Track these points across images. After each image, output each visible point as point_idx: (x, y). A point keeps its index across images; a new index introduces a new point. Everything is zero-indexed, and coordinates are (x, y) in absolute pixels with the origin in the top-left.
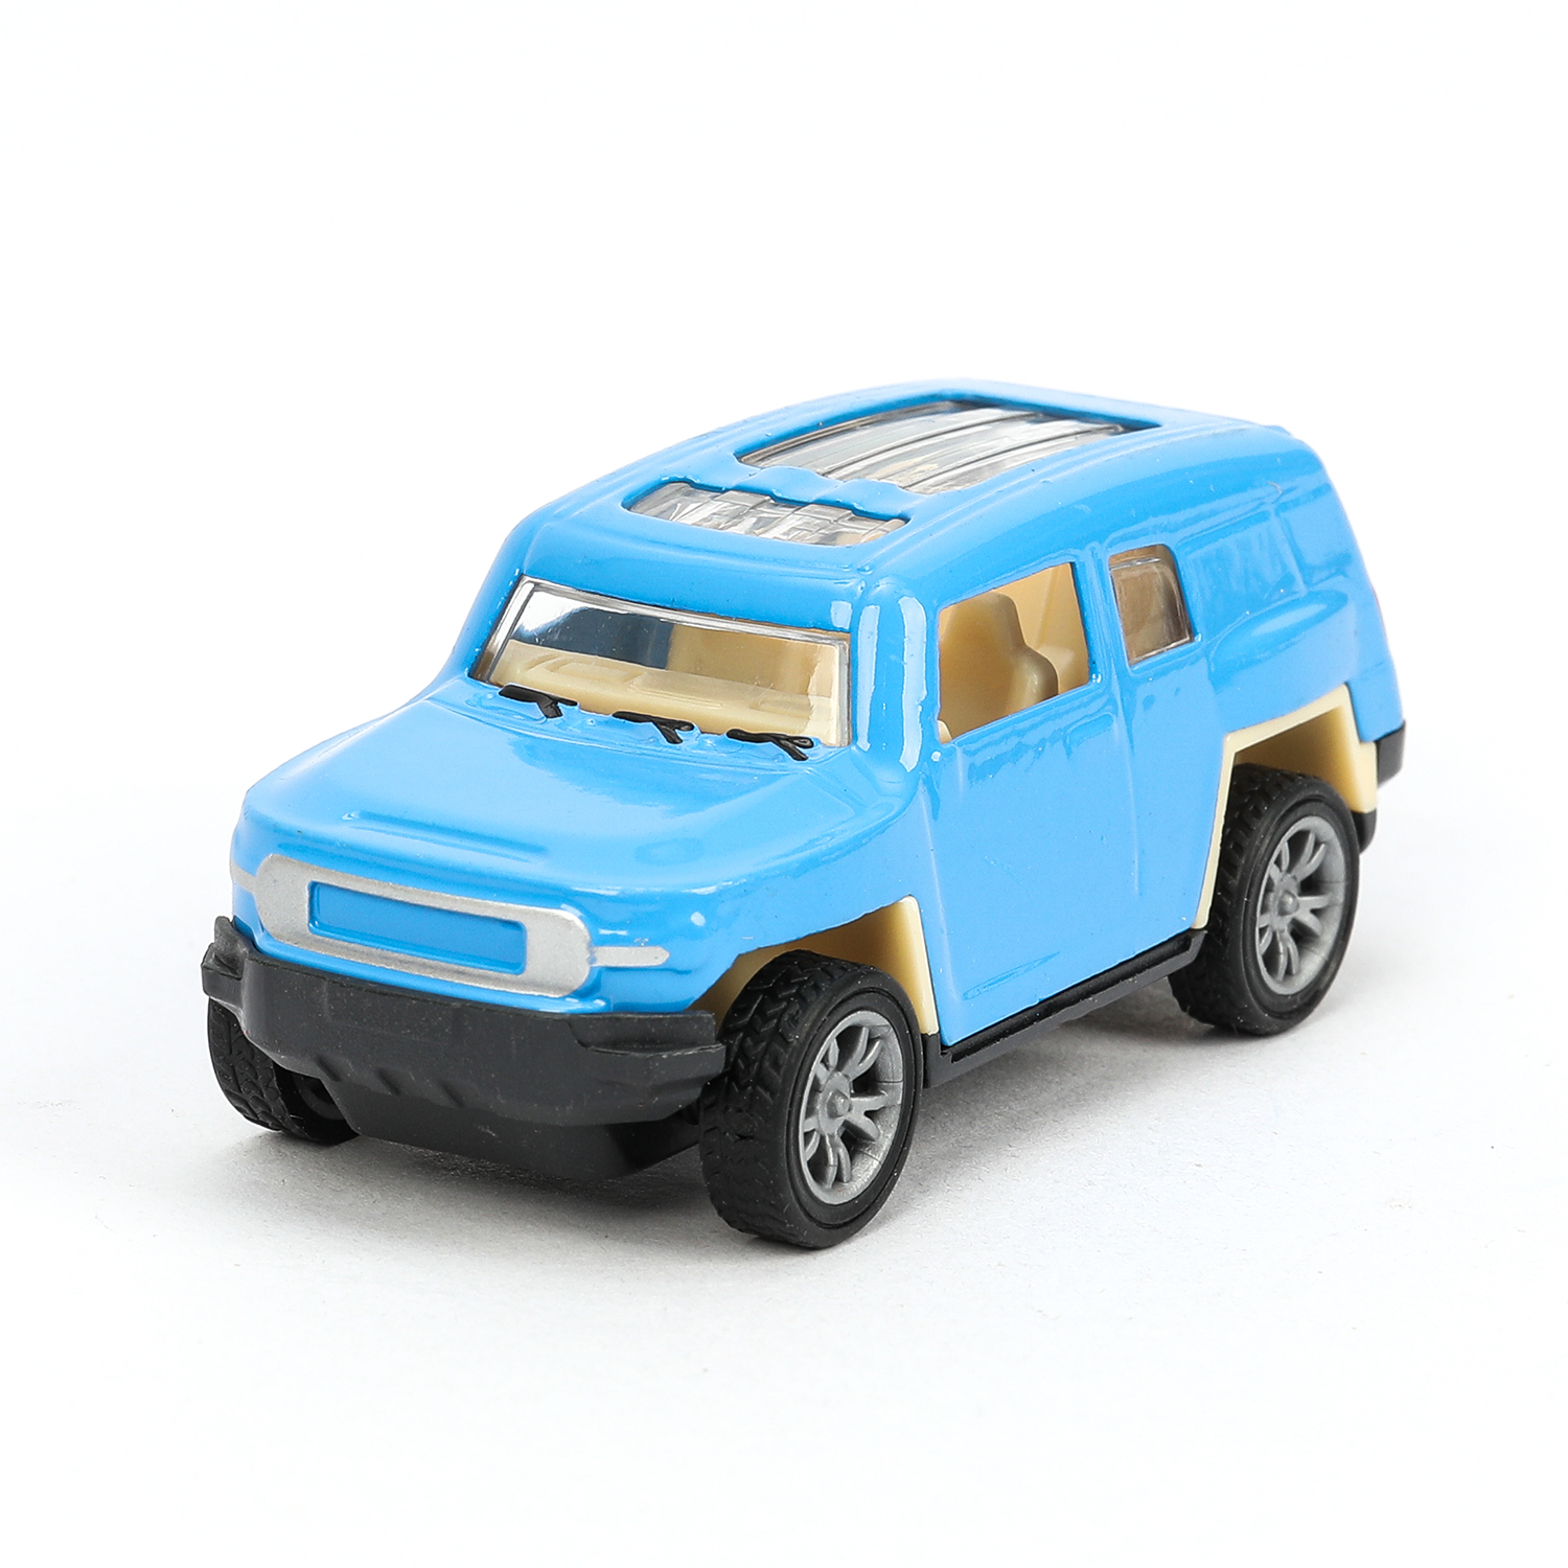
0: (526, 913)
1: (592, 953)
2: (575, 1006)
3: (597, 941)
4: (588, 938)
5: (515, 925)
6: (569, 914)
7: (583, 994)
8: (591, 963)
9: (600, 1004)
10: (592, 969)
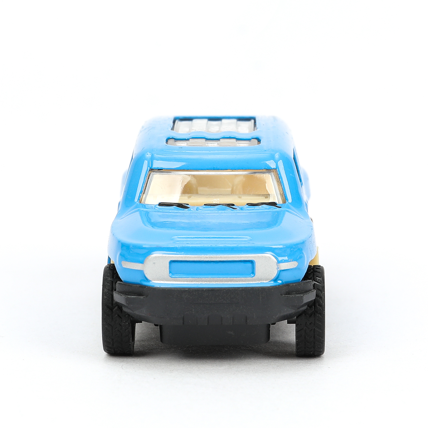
0: (255, 257)
1: (278, 266)
2: (272, 284)
3: (279, 262)
4: (276, 261)
5: (252, 262)
6: (269, 255)
7: (275, 280)
8: (278, 269)
9: (280, 282)
10: (278, 271)
